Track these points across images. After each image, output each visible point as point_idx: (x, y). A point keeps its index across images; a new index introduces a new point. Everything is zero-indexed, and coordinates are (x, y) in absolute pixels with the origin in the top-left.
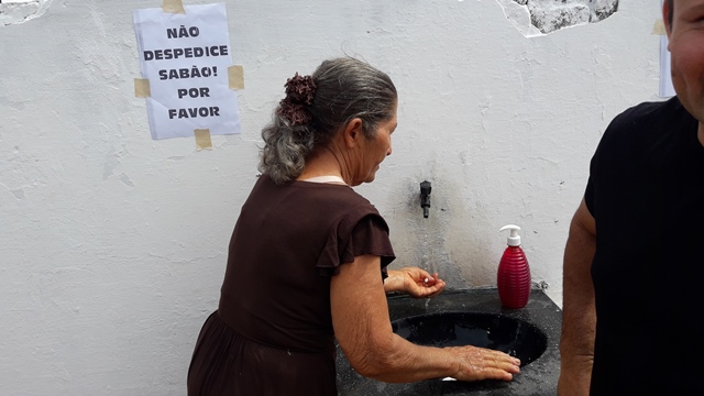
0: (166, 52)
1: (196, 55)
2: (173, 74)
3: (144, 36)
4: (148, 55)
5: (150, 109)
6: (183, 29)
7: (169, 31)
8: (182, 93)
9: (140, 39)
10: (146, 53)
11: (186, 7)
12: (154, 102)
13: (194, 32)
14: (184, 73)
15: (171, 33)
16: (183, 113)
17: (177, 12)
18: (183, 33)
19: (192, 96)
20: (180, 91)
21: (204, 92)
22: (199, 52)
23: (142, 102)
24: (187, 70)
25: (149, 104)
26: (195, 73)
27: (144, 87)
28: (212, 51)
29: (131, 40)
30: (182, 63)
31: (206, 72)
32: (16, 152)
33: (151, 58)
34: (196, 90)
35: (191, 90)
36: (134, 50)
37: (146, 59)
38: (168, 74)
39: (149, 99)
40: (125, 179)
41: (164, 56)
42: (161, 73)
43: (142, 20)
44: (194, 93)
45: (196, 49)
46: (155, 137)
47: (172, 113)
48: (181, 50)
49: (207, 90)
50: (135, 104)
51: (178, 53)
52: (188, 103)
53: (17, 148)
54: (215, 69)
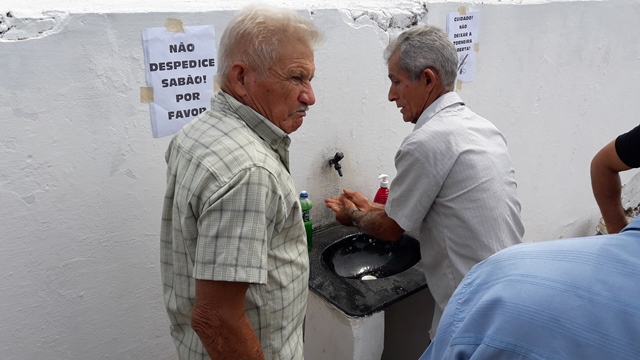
0: (168, 64)
1: (191, 67)
2: (173, 82)
3: (150, 50)
4: (153, 67)
5: (153, 113)
6: (182, 45)
7: (171, 46)
8: (179, 98)
9: (147, 53)
10: (151, 65)
11: (186, 28)
12: (156, 106)
13: (191, 48)
14: (181, 82)
15: (173, 49)
16: (179, 115)
17: (178, 31)
18: (182, 48)
19: (186, 99)
20: (177, 96)
21: (196, 96)
22: (193, 64)
23: (146, 107)
24: (184, 79)
25: (151, 108)
26: (190, 81)
27: (148, 94)
28: (203, 63)
29: (139, 54)
30: (180, 73)
31: (198, 80)
32: (29, 161)
33: (156, 69)
34: (189, 95)
35: (186, 95)
36: (142, 62)
37: (152, 70)
38: (169, 82)
39: (152, 103)
40: (130, 174)
41: (166, 67)
42: (163, 81)
43: (150, 37)
44: (188, 97)
45: (191, 62)
46: (155, 135)
47: (171, 115)
48: (179, 63)
49: (198, 94)
50: (141, 108)
51: (177, 64)
52: (184, 106)
53: (30, 157)
54: (205, 77)
